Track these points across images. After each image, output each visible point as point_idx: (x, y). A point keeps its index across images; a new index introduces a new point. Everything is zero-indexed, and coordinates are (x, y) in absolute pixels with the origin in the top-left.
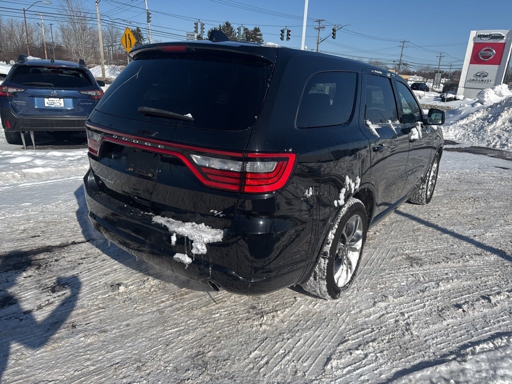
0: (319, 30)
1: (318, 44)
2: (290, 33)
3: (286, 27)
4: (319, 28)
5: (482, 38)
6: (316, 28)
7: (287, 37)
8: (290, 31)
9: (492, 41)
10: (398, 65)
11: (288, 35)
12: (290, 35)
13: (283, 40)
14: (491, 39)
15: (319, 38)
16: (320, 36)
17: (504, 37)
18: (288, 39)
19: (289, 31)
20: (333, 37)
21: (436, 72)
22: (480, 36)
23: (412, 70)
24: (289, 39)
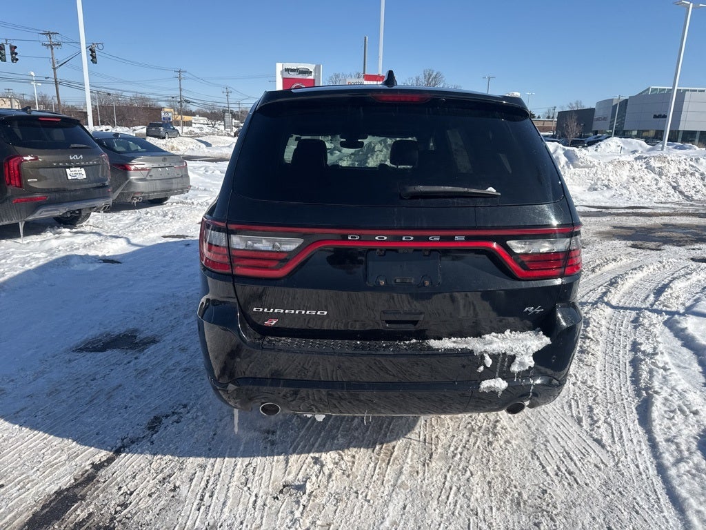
0: (52, 49)
1: (54, 69)
2: (16, 51)
3: (6, 40)
4: (50, 45)
5: (291, 73)
6: (45, 45)
7: (12, 57)
8: (16, 47)
9: (300, 76)
10: (179, 102)
11: (13, 53)
12: (16, 54)
13: (5, 61)
14: (299, 73)
15: (55, 61)
16: (55, 57)
17: (311, 72)
18: (14, 60)
19: (13, 48)
20: (92, 60)
21: (224, 112)
22: (287, 70)
23: (194, 108)
24: (17, 60)
